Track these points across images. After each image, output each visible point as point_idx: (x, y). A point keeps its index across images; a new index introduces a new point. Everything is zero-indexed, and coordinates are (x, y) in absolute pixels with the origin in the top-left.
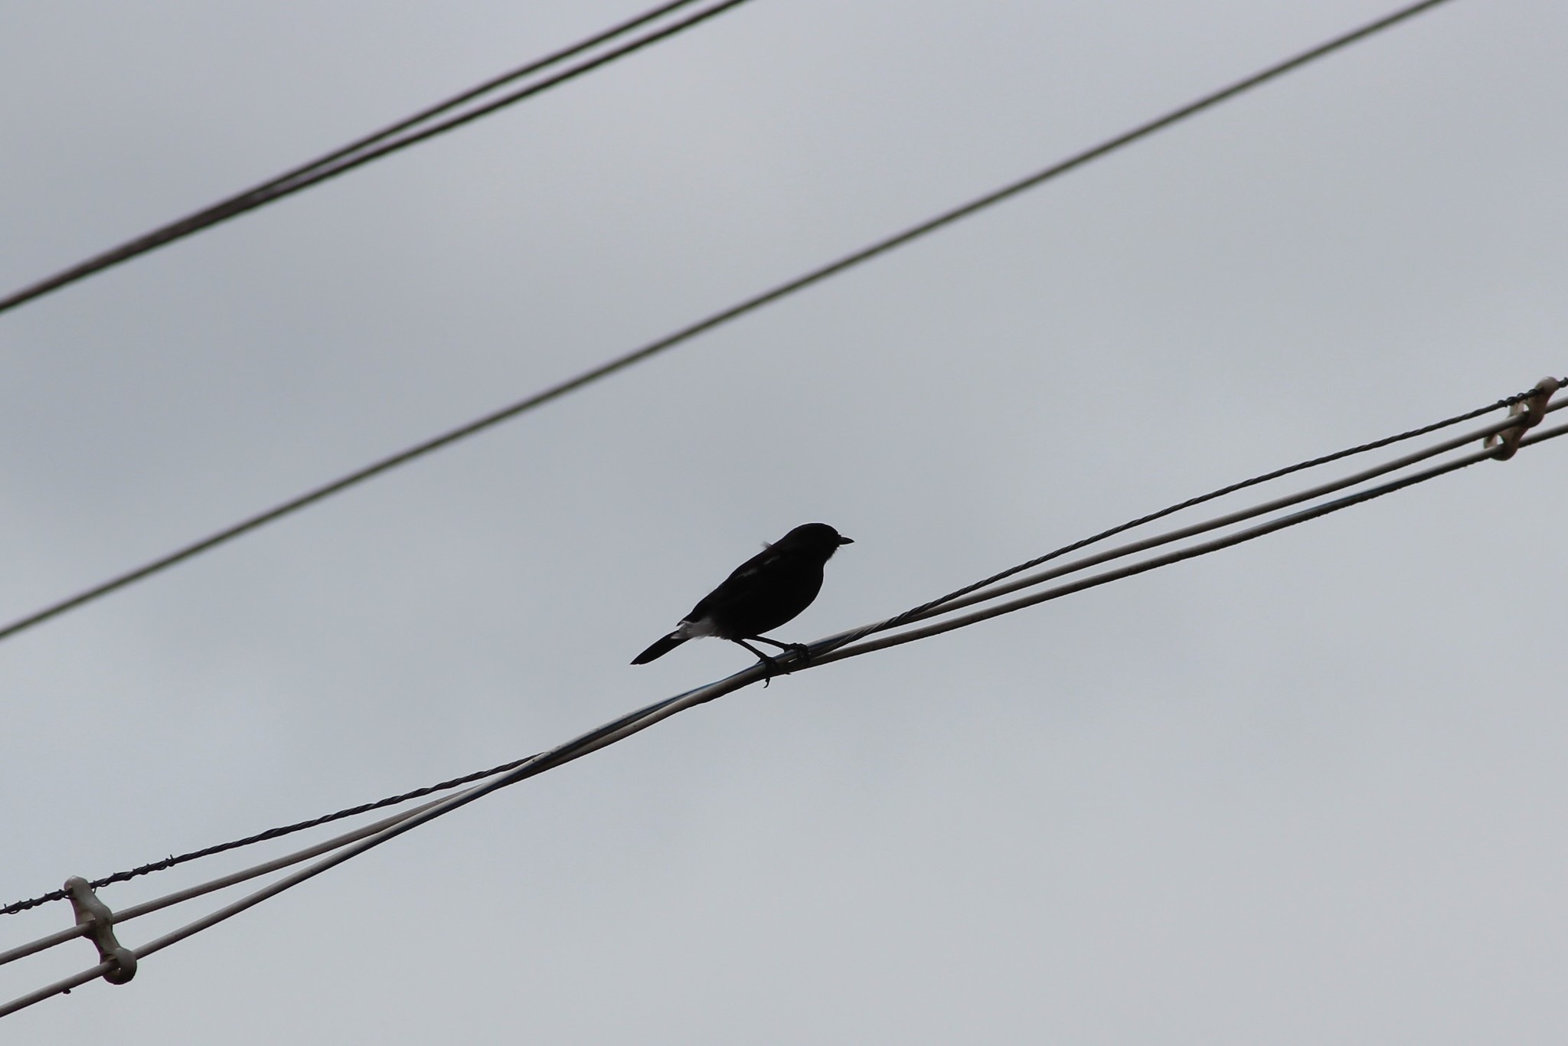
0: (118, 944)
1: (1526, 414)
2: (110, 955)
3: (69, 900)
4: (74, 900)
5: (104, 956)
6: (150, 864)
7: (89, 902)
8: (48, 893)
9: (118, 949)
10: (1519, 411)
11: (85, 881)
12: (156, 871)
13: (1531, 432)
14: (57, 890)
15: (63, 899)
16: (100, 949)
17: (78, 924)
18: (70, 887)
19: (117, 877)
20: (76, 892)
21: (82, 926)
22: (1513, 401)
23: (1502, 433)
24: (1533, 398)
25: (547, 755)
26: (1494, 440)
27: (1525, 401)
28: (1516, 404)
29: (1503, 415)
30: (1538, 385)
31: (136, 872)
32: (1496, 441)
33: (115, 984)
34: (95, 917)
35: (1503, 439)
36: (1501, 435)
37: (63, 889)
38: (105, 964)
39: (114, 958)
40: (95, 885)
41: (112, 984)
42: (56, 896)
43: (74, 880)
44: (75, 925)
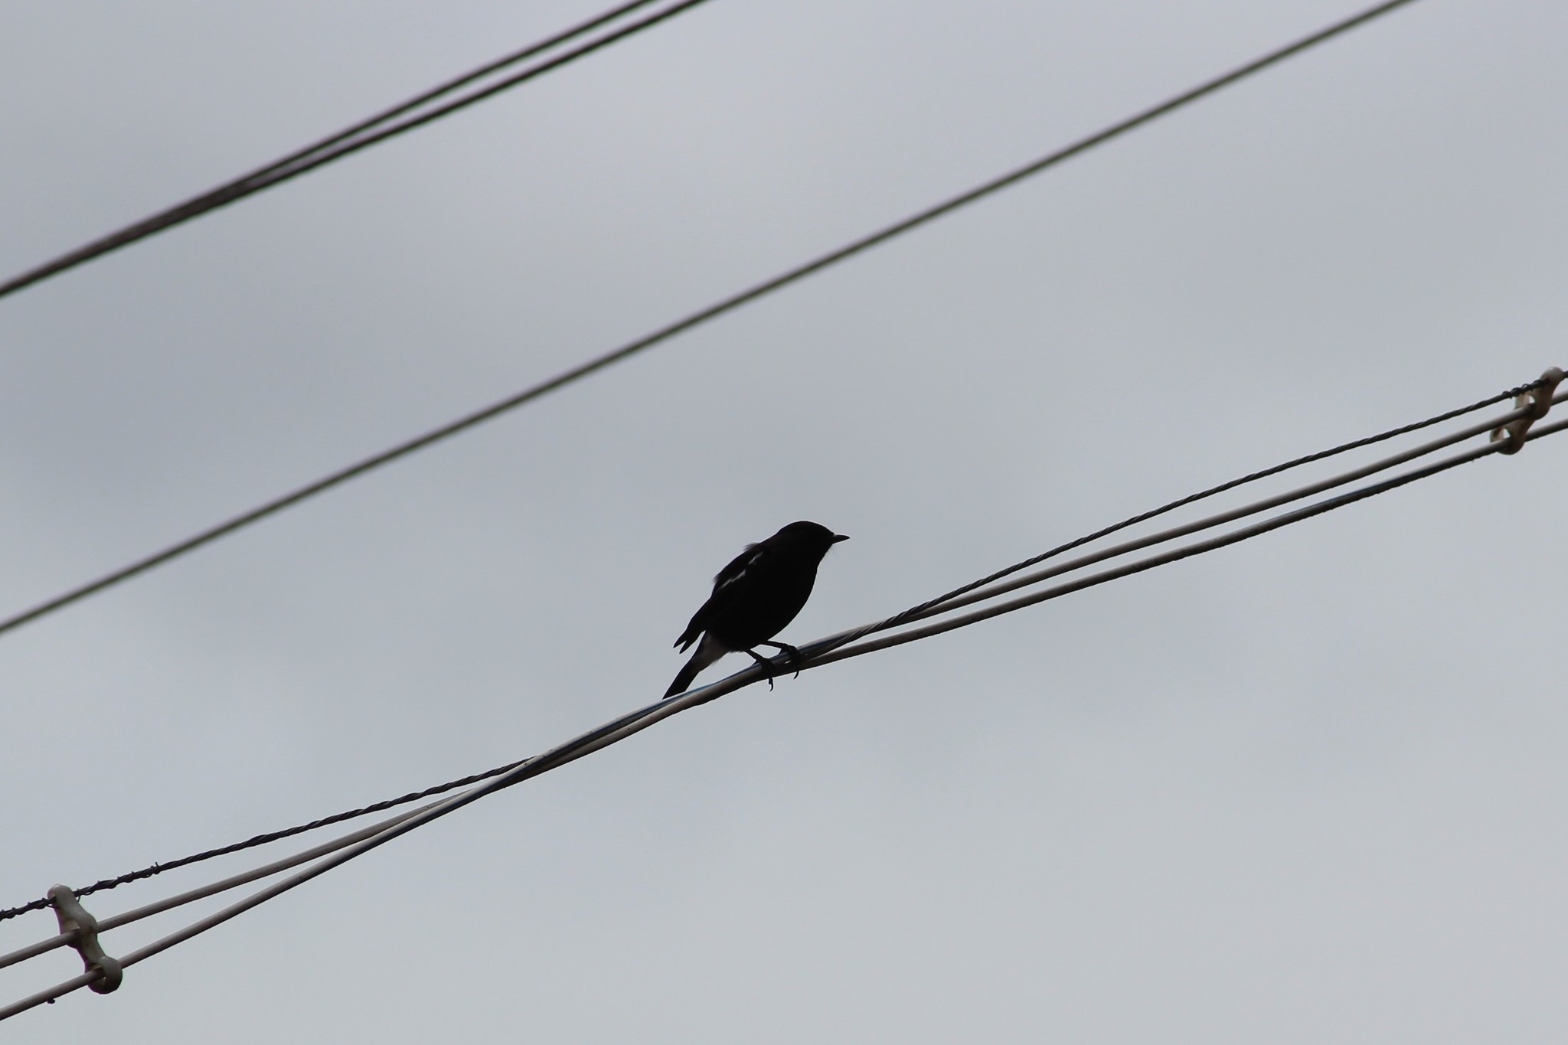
0: (102, 952)
1: (1532, 406)
2: (95, 964)
3: (52, 909)
4: (57, 908)
5: (89, 966)
6: (135, 872)
7: (73, 911)
8: (31, 902)
9: (103, 958)
10: (1525, 403)
11: (69, 889)
12: (141, 879)
13: (1538, 425)
14: (40, 899)
15: (46, 907)
16: (85, 958)
17: (62, 932)
18: (54, 895)
19: (101, 885)
20: (59, 901)
21: (67, 935)
22: (1517, 392)
23: (1507, 425)
24: (1538, 389)
25: (540, 758)
26: (1501, 433)
27: (1529, 392)
28: (1521, 395)
29: (1508, 407)
30: (1543, 376)
31: (121, 880)
32: (1502, 434)
33: (100, 993)
34: (79, 925)
35: (1510, 432)
36: (1507, 428)
37: (47, 898)
38: (90, 973)
39: (99, 967)
40: (79, 893)
41: (98, 994)
42: (39, 905)
43: (57, 888)
44: (59, 934)
